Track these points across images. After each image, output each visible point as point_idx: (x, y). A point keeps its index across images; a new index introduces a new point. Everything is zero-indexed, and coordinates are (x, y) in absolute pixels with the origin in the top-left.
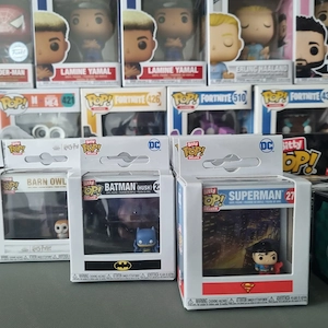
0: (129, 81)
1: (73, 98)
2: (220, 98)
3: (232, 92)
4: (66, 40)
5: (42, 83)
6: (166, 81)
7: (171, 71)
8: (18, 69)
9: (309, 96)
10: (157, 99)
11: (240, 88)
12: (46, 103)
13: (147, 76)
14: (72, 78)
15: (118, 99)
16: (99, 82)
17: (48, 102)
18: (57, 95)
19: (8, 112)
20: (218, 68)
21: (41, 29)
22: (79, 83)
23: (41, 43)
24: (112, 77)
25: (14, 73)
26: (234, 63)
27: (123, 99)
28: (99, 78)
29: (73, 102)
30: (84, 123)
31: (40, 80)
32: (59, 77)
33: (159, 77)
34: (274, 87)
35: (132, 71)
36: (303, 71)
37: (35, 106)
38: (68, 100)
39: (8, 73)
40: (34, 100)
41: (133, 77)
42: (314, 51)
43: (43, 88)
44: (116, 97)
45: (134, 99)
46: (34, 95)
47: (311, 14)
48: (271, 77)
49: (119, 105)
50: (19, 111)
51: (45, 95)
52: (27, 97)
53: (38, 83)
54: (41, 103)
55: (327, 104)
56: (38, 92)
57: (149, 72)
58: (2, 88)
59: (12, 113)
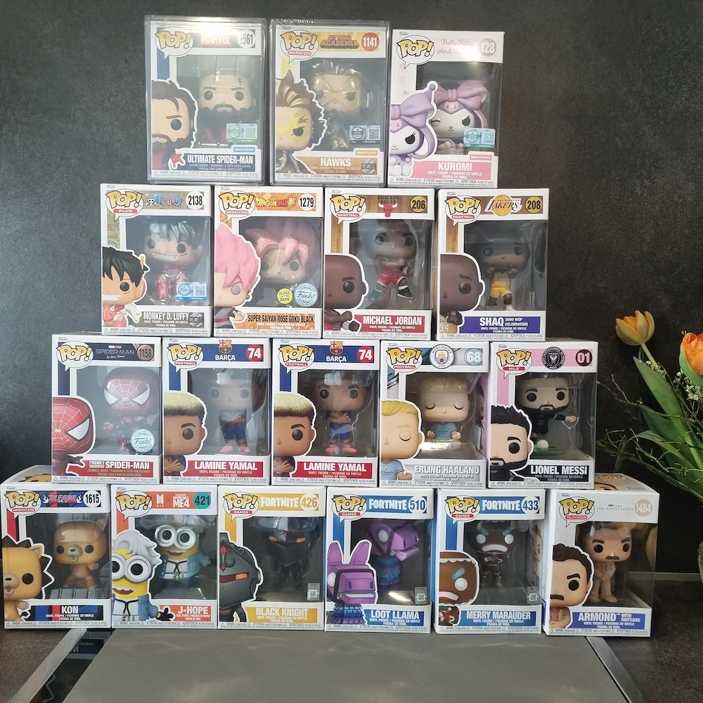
0: (279, 478)
1: (209, 498)
2: (393, 504)
3: (408, 498)
4: (203, 426)
5: (170, 477)
6: (326, 480)
7: (332, 468)
8: (141, 462)
9: (506, 505)
10: (314, 502)
11: (420, 492)
12: (175, 503)
13: (302, 473)
14: (209, 473)
15: (263, 501)
16: (242, 479)
17: (177, 502)
18: (188, 494)
19: (127, 513)
20: (390, 467)
21: (172, 413)
22: (218, 479)
24: (259, 473)
25: (136, 466)
26: (412, 461)
28: (242, 474)
29: (209, 504)
30: (221, 528)
31: (167, 474)
32: (193, 472)
33: (318, 475)
34: (461, 493)
36: (500, 472)
37: (160, 506)
38: (201, 500)
39: (128, 466)
40: (160, 500)
41: (285, 474)
42: (514, 449)
43: (171, 484)
44: (262, 498)
45: (285, 502)
46: (160, 493)
48: (458, 480)
49: (265, 508)
50: (141, 513)
51: (174, 494)
52: (151, 496)
53: (165, 478)
54: (168, 504)
55: (529, 515)
56: (167, 487)
57: (305, 469)
58: (119, 483)
59: (131, 515)
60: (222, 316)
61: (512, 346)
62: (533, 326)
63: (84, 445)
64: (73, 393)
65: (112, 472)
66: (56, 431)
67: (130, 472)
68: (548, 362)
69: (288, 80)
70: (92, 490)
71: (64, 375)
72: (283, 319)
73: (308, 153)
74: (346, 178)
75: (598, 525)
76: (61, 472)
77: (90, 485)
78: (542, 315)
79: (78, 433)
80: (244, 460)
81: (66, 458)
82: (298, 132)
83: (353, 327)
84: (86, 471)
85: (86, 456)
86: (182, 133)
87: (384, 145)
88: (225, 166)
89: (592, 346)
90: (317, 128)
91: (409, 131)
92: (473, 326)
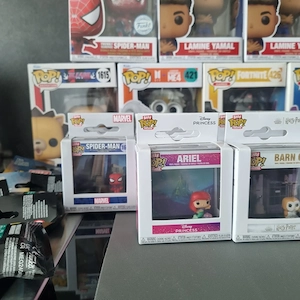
0: (251, 56)
1: (196, 73)
4: (191, 13)
5: (165, 57)
6: (288, 57)
7: (293, 47)
10: (279, 75)
12: (169, 78)
13: (269, 52)
14: (196, 53)
15: (240, 74)
16: (223, 57)
17: (171, 76)
18: (181, 70)
21: (166, 2)
22: (203, 57)
24: (235, 52)
25: (138, 47)
27: (246, 75)
28: (222, 53)
29: (196, 77)
31: (162, 54)
32: (183, 52)
33: (281, 53)
37: (158, 81)
38: (191, 74)
39: (132, 47)
40: (158, 75)
41: (255, 53)
43: (166, 62)
44: (239, 72)
45: (256, 75)
46: (157, 70)
49: (241, 80)
50: (142, 86)
51: (168, 70)
52: (151, 72)
53: (160, 57)
54: (164, 78)
56: (161, 65)
57: (272, 48)
58: (126, 62)
59: (135, 88)
63: (95, 29)
65: (119, 52)
66: (72, 16)
67: (134, 52)
70: (102, 67)
76: (77, 50)
77: (103, 64)
79: (91, 18)
80: (225, 42)
81: (80, 39)
84: (99, 51)
85: (97, 38)
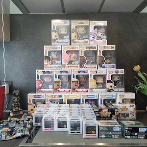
2: (92, 96)
3: (94, 95)
4: (60, 84)
6: (81, 93)
7: (81, 91)
8: (50, 90)
9: (110, 96)
10: (79, 96)
11: (96, 94)
13: (77, 92)
14: (61, 92)
17: (56, 97)
18: (58, 95)
20: (91, 90)
21: (56, 82)
22: (63, 93)
23: (55, 85)
24: (69, 92)
27: (72, 96)
28: (67, 92)
29: (62, 97)
30: (64, 101)
31: (55, 92)
32: (59, 92)
33: (79, 92)
34: (103, 94)
35: (74, 90)
36: (109, 91)
38: (60, 96)
41: (74, 92)
42: (111, 87)
43: (55, 94)
44: (70, 96)
45: (74, 96)
47: (110, 79)
48: (102, 92)
50: (50, 99)
52: (52, 96)
54: (55, 97)
55: (114, 98)
56: (54, 94)
58: (47, 94)
59: (49, 99)
60: (63, 66)
61: (110, 70)
62: (113, 67)
63: (41, 88)
64: (40, 79)
65: (46, 92)
66: (37, 85)
67: (49, 92)
68: (116, 73)
69: (73, 29)
70: (42, 95)
71: (38, 76)
72: (73, 66)
73: (77, 40)
74: (83, 44)
75: (125, 99)
76: (38, 92)
77: (42, 94)
78: (115, 65)
79: (40, 86)
80: (67, 90)
81: (38, 90)
82: (75, 37)
83: (84, 68)
84: (42, 92)
85: (42, 89)
86: (57, 37)
87: (89, 39)
88: (64, 42)
89: (123, 70)
90: (78, 36)
91: (93, 36)
92: (104, 67)
